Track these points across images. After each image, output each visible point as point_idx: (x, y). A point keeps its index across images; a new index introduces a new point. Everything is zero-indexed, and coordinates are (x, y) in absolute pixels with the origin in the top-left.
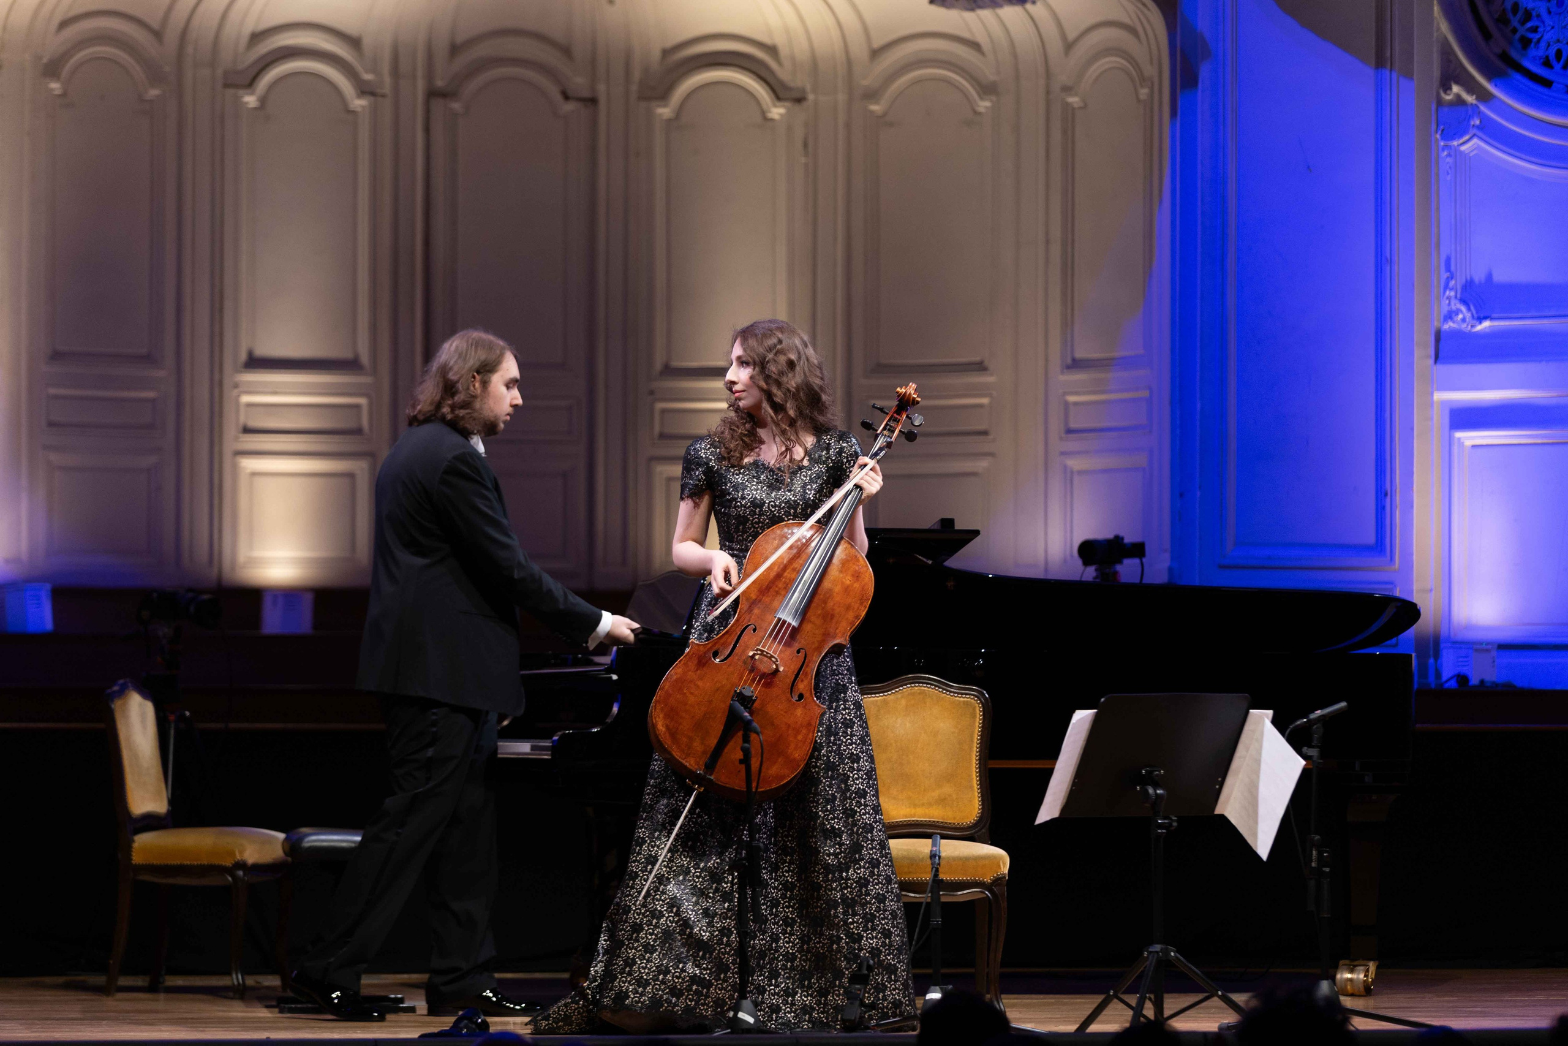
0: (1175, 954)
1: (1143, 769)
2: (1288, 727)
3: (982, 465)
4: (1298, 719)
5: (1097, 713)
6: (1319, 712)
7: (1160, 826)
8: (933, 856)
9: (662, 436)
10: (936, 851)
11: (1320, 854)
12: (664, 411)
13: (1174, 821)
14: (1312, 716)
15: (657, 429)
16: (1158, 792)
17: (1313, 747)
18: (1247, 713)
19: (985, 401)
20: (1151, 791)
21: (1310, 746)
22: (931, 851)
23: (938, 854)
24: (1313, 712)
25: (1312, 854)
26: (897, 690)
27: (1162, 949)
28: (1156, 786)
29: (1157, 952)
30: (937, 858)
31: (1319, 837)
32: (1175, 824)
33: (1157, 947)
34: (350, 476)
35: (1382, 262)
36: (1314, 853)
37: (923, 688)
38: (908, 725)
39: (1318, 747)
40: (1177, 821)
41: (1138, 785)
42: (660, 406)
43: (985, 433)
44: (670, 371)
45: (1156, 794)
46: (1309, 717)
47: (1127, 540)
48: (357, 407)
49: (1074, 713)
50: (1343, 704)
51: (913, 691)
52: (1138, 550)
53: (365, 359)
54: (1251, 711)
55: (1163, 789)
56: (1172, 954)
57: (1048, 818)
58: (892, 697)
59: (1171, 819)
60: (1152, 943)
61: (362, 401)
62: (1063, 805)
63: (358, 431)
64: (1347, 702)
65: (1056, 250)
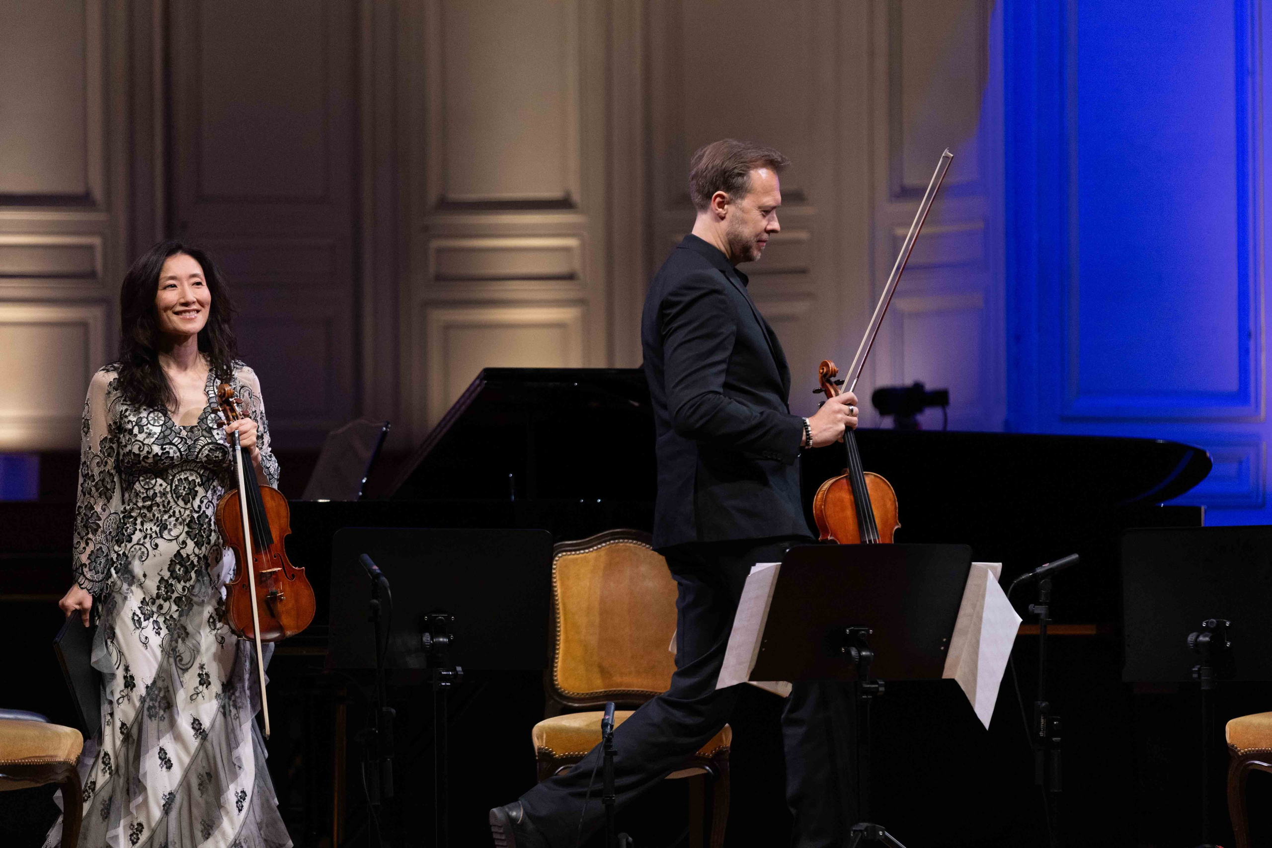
0: (884, 833)
1: (848, 627)
2: (1013, 582)
3: (800, 307)
4: (1022, 574)
5: (782, 566)
6: (1047, 566)
7: (867, 691)
8: (604, 724)
9: (440, 278)
10: (608, 719)
11: (1049, 724)
12: (440, 251)
13: (881, 685)
14: (1039, 570)
15: (432, 269)
16: (864, 653)
17: (1040, 604)
18: (970, 566)
19: (803, 235)
20: (854, 652)
21: (1038, 603)
22: (603, 720)
23: (610, 722)
24: (1040, 565)
25: (1040, 722)
26: (599, 546)
27: (866, 829)
28: (861, 647)
29: (861, 831)
30: (609, 727)
31: (1047, 703)
32: (882, 689)
33: (863, 825)
34: (83, 325)
35: (1242, 73)
36: (1042, 721)
37: (628, 544)
38: (612, 584)
39: (1046, 604)
40: (885, 686)
41: (844, 646)
42: (435, 244)
43: (803, 271)
44: (447, 205)
45: (861, 657)
46: (1035, 570)
47: (929, 386)
48: (90, 248)
49: (754, 565)
50: (1075, 556)
51: (617, 548)
52: (940, 398)
53: (98, 193)
54: (973, 563)
55: (870, 651)
56: (881, 833)
57: (735, 683)
58: (594, 554)
59: (877, 683)
60: (856, 823)
61: (96, 241)
62: (752, 667)
63: (91, 275)
64: (1079, 554)
65: (881, 64)
